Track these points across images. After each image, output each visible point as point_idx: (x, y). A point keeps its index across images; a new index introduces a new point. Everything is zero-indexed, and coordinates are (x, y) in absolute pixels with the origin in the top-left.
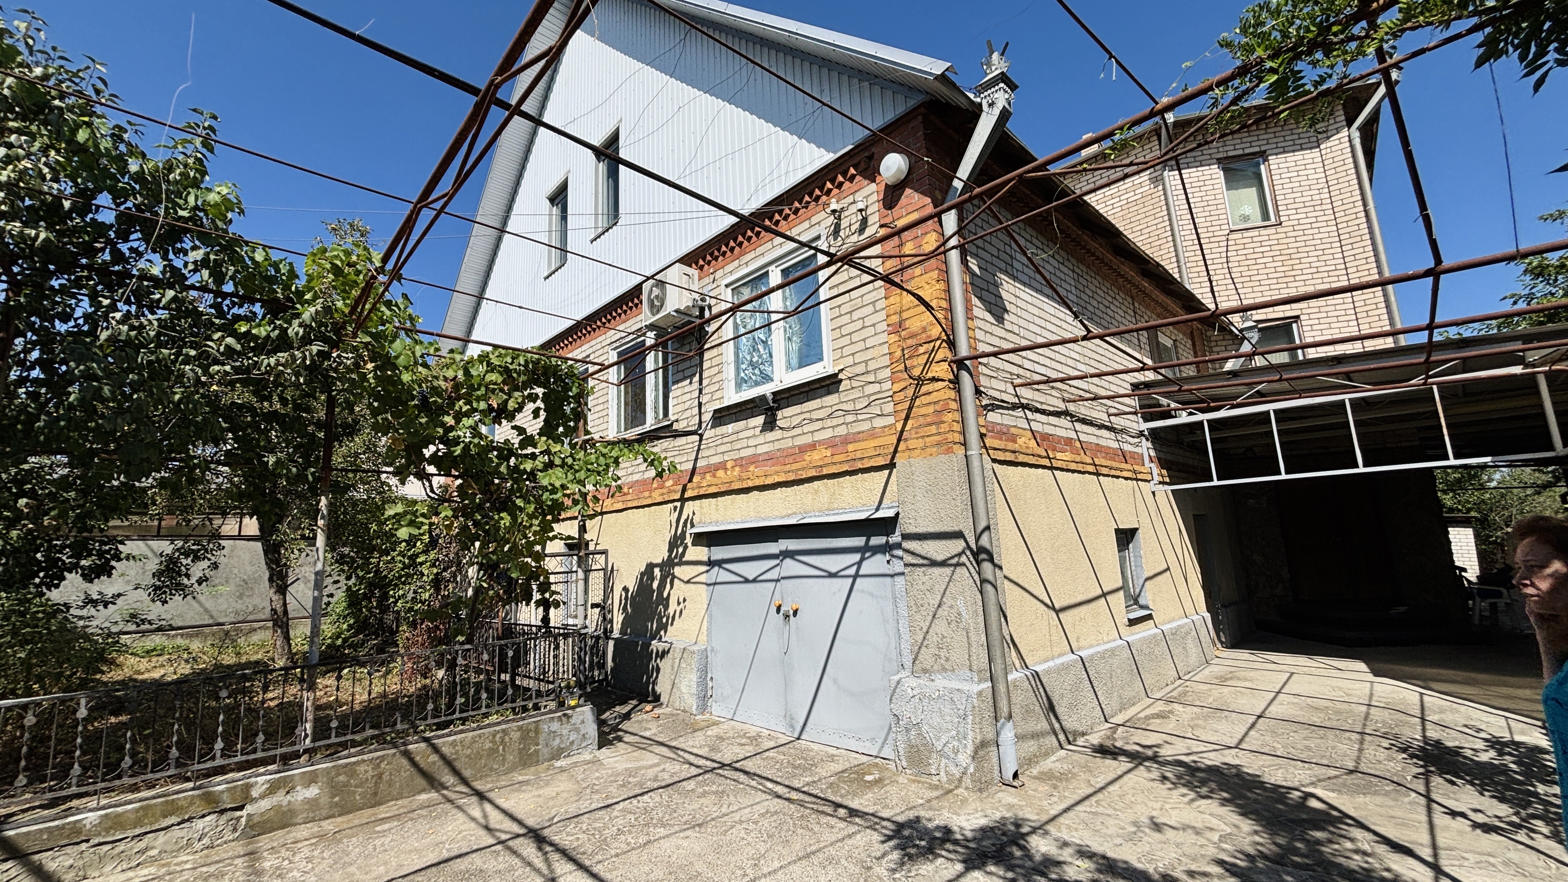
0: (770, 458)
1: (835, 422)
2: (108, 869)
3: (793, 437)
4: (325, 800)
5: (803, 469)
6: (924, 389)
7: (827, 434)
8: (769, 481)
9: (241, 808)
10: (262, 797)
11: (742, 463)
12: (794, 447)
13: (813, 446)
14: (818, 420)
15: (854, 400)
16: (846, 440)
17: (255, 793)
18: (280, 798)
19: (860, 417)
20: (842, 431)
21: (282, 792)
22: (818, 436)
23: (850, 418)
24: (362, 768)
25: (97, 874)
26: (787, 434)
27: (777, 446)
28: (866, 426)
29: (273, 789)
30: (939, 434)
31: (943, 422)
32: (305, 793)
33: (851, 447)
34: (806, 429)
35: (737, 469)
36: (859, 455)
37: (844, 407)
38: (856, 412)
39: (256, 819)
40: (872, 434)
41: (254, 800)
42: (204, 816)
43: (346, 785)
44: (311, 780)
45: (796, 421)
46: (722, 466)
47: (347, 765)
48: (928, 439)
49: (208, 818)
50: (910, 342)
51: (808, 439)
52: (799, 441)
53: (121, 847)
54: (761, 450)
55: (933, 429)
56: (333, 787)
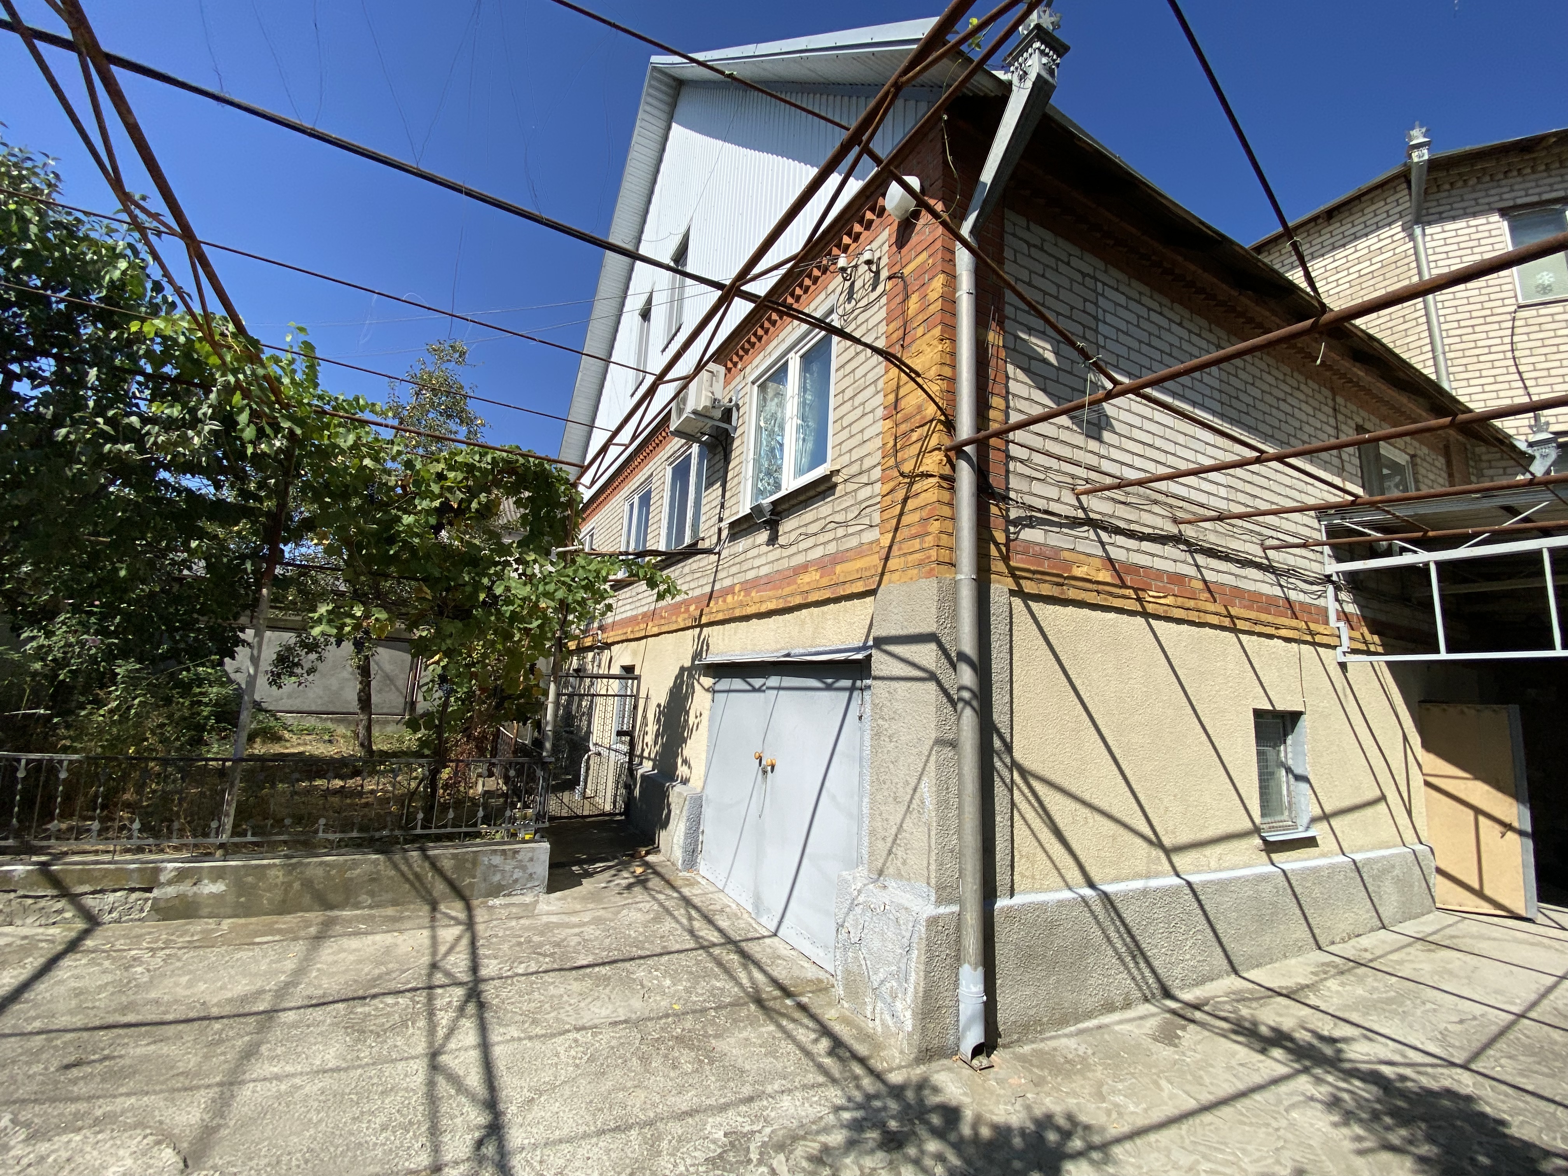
0: (768, 581)
1: (827, 537)
2: (29, 921)
3: (789, 557)
4: (231, 898)
6: (916, 487)
7: (817, 553)
8: (764, 608)
9: (149, 890)
10: (170, 883)
11: (747, 587)
12: (788, 569)
13: (804, 568)
14: (812, 535)
15: (845, 509)
16: (836, 559)
17: (163, 878)
18: (186, 888)
19: (851, 530)
20: (832, 548)
21: (189, 882)
22: (810, 556)
23: (841, 532)
24: (272, 872)
25: (19, 923)
26: (784, 553)
27: (777, 566)
28: (853, 542)
29: (181, 876)
30: (923, 549)
31: (928, 534)
32: (211, 888)
33: (838, 568)
34: (803, 545)
35: (742, 594)
36: (840, 579)
37: (838, 517)
38: (845, 524)
39: (162, 904)
40: (860, 551)
41: (161, 885)
42: (115, 891)
43: (254, 887)
44: (218, 875)
45: (793, 537)
46: (732, 589)
47: (257, 866)
48: (910, 558)
49: (119, 894)
50: (903, 428)
51: (802, 559)
52: (792, 563)
53: (43, 903)
54: (764, 571)
55: (917, 544)
56: (240, 886)
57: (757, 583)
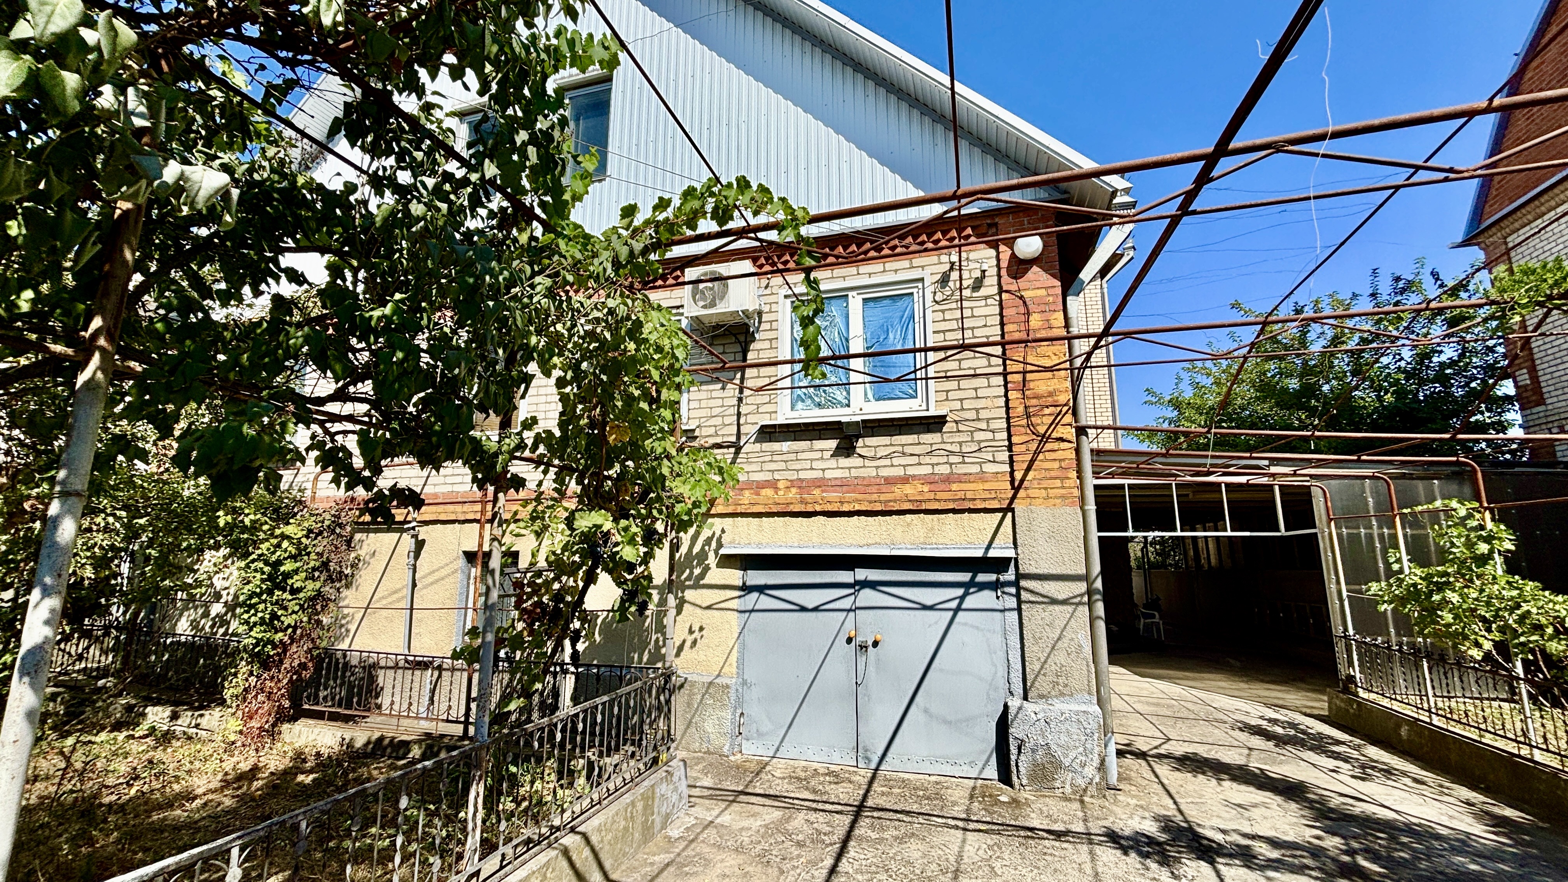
0: (842, 484)
1: (935, 460)
3: (877, 467)
5: (895, 501)
6: (1048, 446)
7: (926, 470)
11: (801, 485)
12: (878, 477)
13: (905, 480)
14: (912, 455)
15: (960, 443)
16: (948, 479)
19: (968, 460)
20: (945, 470)
22: (911, 471)
23: (954, 459)
26: (867, 463)
27: (854, 473)
28: (975, 469)
30: (1063, 487)
31: (1068, 478)
33: (954, 487)
34: (896, 461)
35: (794, 490)
36: (969, 495)
37: (948, 447)
38: (960, 454)
40: (982, 477)
45: (882, 452)
46: (773, 484)
48: (1052, 491)
50: (1034, 402)
51: (900, 472)
52: (885, 472)
54: (829, 474)
55: (1058, 483)
57: (820, 483)
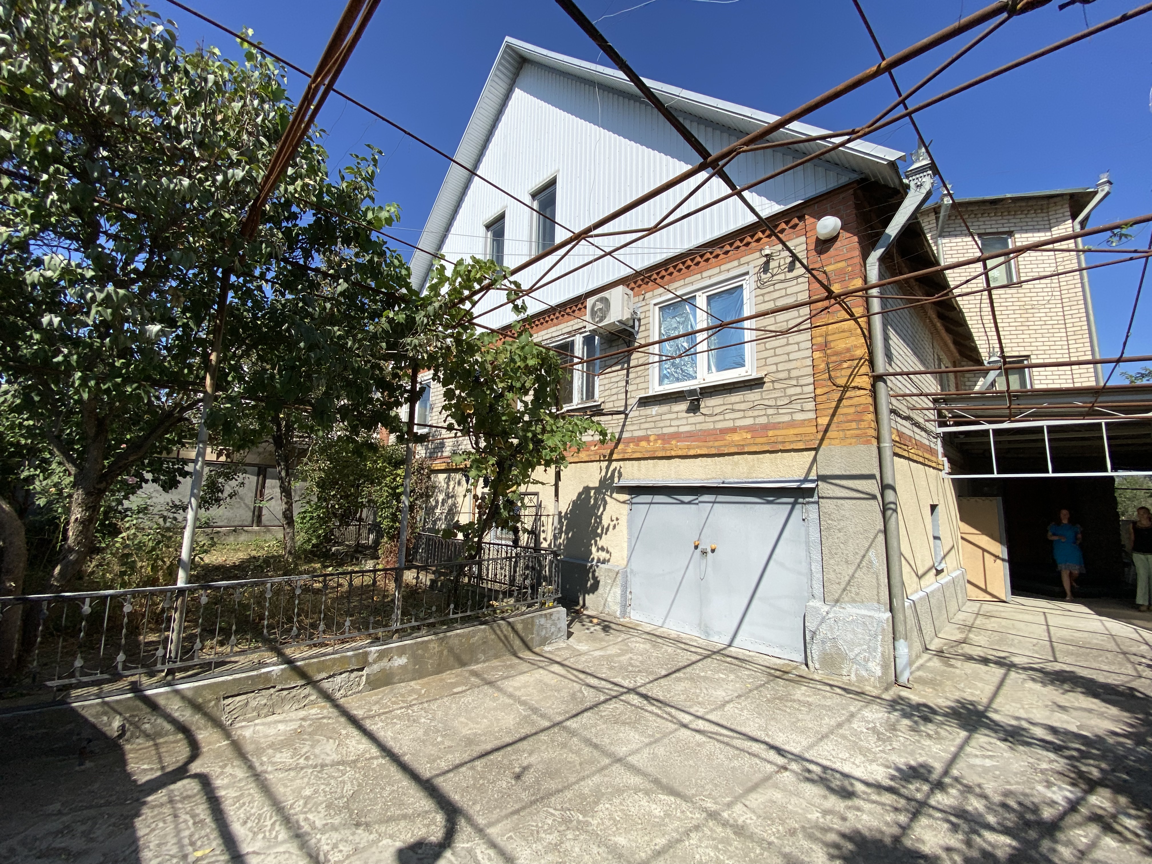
0: (690, 436)
1: (756, 413)
3: (714, 422)
4: (410, 667)
5: (725, 446)
6: (849, 394)
7: (749, 422)
8: (692, 452)
9: (362, 669)
10: (375, 662)
11: (665, 438)
12: (715, 429)
13: (734, 430)
14: (739, 411)
15: (776, 399)
16: (765, 427)
17: (370, 659)
18: (384, 663)
19: (781, 411)
20: (763, 420)
21: (386, 660)
22: (739, 423)
23: (770, 411)
24: (431, 645)
25: (280, 711)
26: (708, 419)
27: (699, 427)
28: (787, 418)
29: (382, 655)
30: (858, 429)
32: (400, 661)
33: (771, 433)
34: (727, 416)
35: (659, 442)
36: (780, 439)
37: (766, 402)
38: (778, 407)
39: (372, 678)
40: (792, 424)
41: (370, 664)
42: (341, 674)
43: (423, 657)
44: (401, 651)
45: (717, 410)
46: (646, 438)
47: (423, 642)
48: (848, 432)
50: (834, 358)
51: (730, 424)
52: (720, 425)
53: (294, 692)
54: (682, 429)
55: (854, 425)
56: (416, 659)
57: (676, 436)
